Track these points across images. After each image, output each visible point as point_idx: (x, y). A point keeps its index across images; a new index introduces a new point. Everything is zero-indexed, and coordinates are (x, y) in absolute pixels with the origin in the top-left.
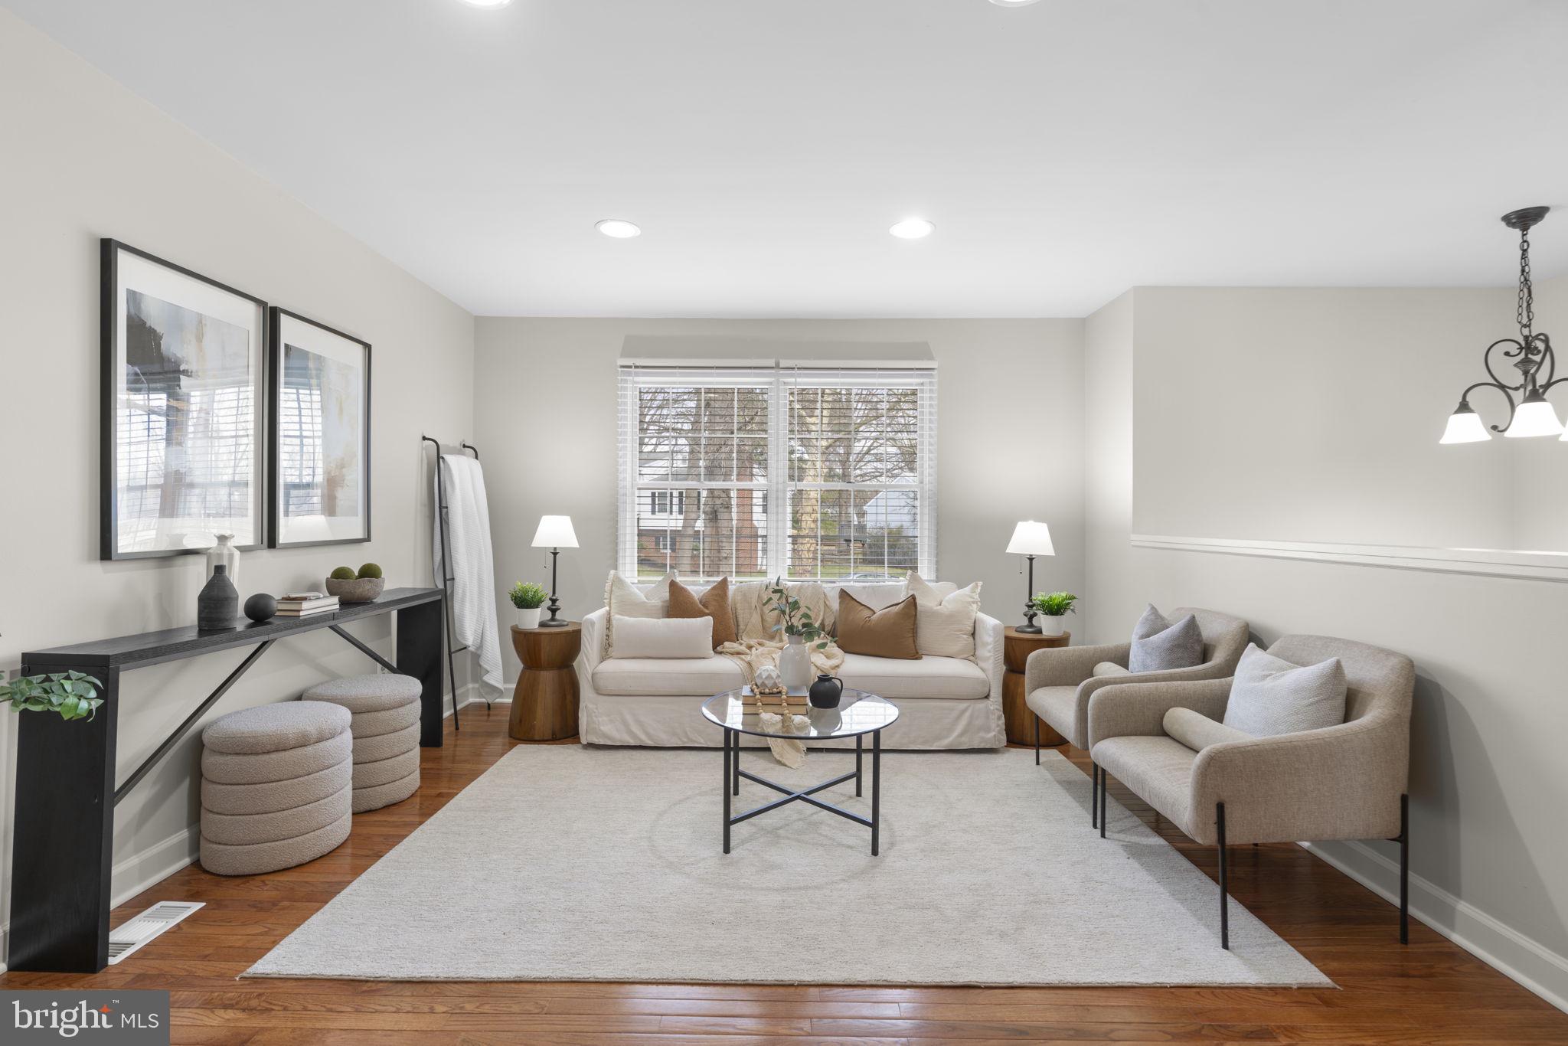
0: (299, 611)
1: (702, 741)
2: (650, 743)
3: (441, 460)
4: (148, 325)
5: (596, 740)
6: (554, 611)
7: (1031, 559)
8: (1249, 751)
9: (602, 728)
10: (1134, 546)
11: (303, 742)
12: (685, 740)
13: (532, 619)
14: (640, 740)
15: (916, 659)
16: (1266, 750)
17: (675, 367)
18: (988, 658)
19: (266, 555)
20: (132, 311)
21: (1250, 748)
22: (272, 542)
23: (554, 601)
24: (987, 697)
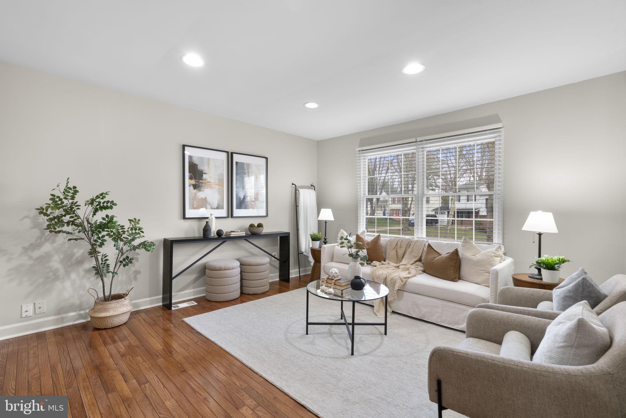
0: (230, 235)
3: (297, 191)
4: (194, 163)
6: (325, 243)
7: (540, 235)
8: (459, 355)
11: (220, 269)
13: (316, 245)
15: (456, 281)
16: (472, 359)
17: (376, 148)
19: (230, 219)
20: (190, 160)
21: (460, 354)
22: (232, 217)
23: (325, 239)
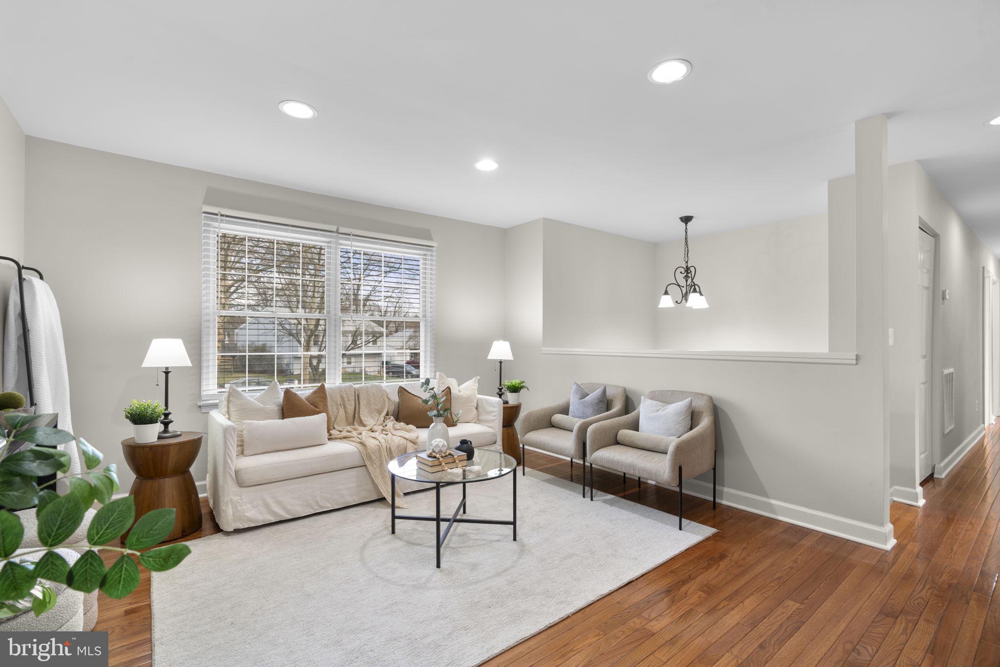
1: (330, 506)
2: (290, 517)
3: (24, 281)
5: (241, 526)
6: (166, 424)
7: (501, 363)
9: (246, 514)
10: (543, 354)
12: (317, 508)
13: (151, 434)
14: (280, 516)
15: (454, 426)
17: (256, 221)
18: (494, 420)
23: (166, 416)
24: (495, 443)
